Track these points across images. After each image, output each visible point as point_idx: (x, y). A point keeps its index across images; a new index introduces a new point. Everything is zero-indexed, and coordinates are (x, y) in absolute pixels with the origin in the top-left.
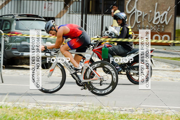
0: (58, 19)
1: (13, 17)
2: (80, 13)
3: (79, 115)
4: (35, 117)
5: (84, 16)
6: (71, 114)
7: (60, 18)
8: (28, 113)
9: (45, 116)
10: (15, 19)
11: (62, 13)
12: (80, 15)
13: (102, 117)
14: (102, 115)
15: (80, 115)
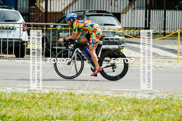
0: (124, 15)
1: (84, 13)
2: (144, 8)
3: (156, 102)
4: (117, 104)
5: (148, 11)
6: (149, 101)
7: (126, 13)
8: (109, 101)
9: (125, 103)
10: (86, 15)
11: (127, 9)
12: (144, 11)
13: (179, 104)
14: (179, 102)
15: (158, 102)
